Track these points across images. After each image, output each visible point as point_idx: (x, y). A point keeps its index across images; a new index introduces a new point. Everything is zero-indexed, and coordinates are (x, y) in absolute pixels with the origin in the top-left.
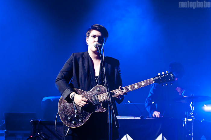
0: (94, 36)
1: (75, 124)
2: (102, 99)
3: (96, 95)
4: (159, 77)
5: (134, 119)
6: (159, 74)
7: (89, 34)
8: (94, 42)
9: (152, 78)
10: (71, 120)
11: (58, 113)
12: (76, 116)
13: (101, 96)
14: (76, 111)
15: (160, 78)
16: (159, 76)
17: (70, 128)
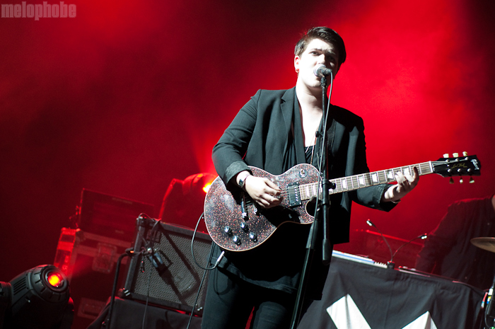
1: (239, 243)
2: (308, 195)
3: (295, 184)
4: (447, 161)
5: (372, 264)
6: (446, 156)
7: (303, 47)
8: (315, 64)
9: (430, 162)
10: (230, 235)
11: (203, 216)
12: (243, 226)
13: (307, 187)
14: (244, 214)
15: (446, 165)
16: (446, 159)
17: (225, 250)
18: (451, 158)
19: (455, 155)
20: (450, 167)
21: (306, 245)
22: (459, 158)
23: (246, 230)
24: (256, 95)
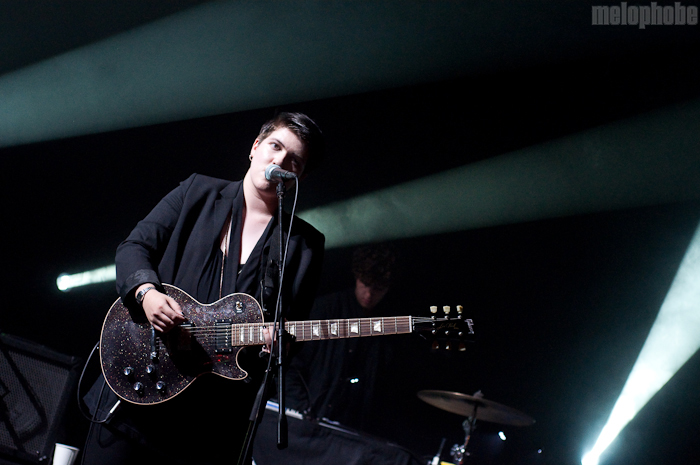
0: (278, 146)
2: (242, 339)
3: (227, 321)
4: (433, 318)
6: (433, 309)
9: (410, 317)
10: (132, 379)
11: (98, 346)
12: (149, 371)
13: (242, 329)
14: (154, 355)
15: (431, 324)
16: (433, 314)
17: (122, 400)
18: (440, 313)
19: (446, 309)
20: (435, 327)
21: (249, 416)
22: (450, 315)
23: (154, 377)
24: (188, 181)
